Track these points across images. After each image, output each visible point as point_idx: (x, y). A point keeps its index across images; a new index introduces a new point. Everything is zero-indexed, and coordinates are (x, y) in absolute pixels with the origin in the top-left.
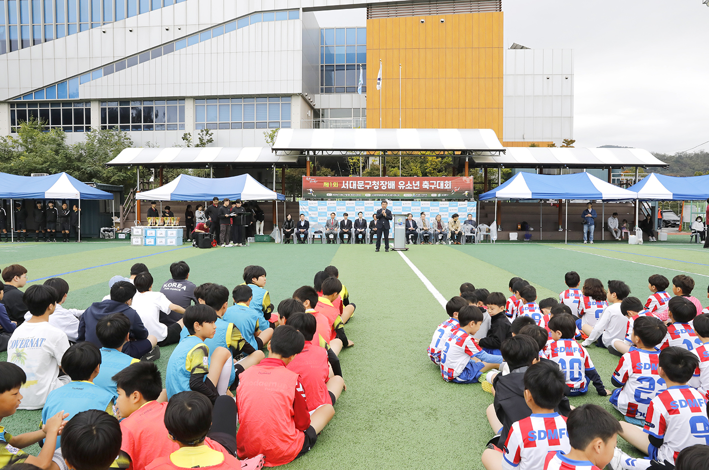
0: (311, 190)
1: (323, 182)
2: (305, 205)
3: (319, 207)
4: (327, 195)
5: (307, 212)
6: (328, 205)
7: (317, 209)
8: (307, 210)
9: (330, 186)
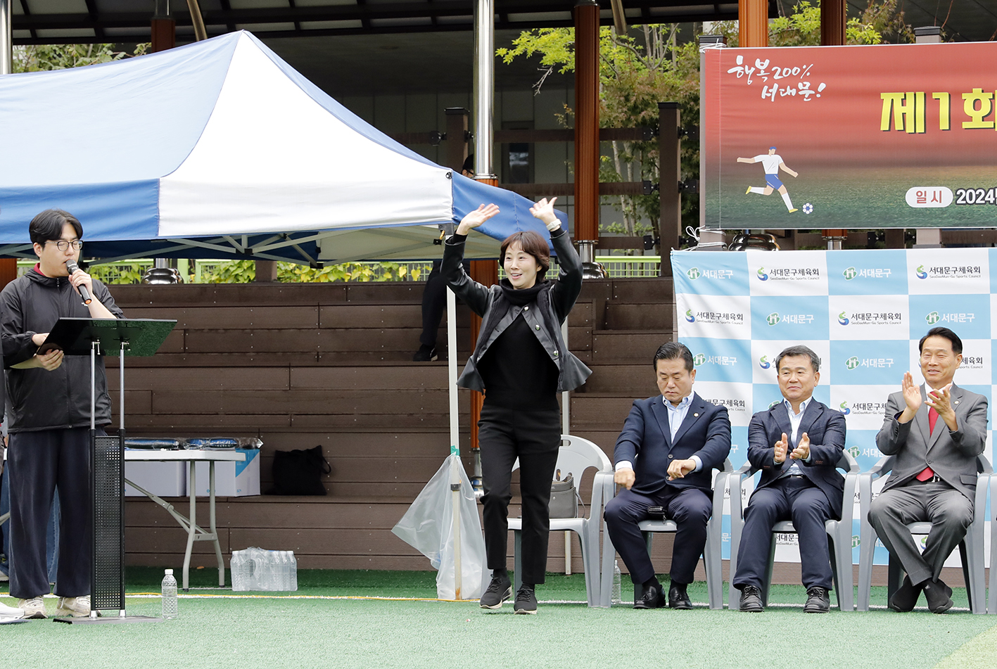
0: (772, 163)
1: (875, 95)
2: (719, 290)
3: (839, 306)
4: (911, 198)
5: (740, 348)
6: (917, 288)
7: (823, 315)
8: (742, 331)
9: (931, 118)
